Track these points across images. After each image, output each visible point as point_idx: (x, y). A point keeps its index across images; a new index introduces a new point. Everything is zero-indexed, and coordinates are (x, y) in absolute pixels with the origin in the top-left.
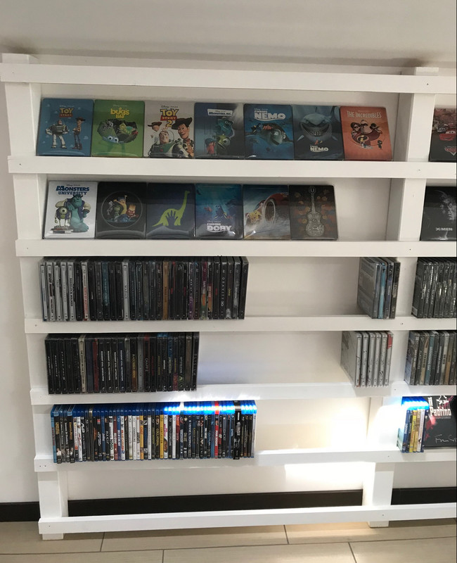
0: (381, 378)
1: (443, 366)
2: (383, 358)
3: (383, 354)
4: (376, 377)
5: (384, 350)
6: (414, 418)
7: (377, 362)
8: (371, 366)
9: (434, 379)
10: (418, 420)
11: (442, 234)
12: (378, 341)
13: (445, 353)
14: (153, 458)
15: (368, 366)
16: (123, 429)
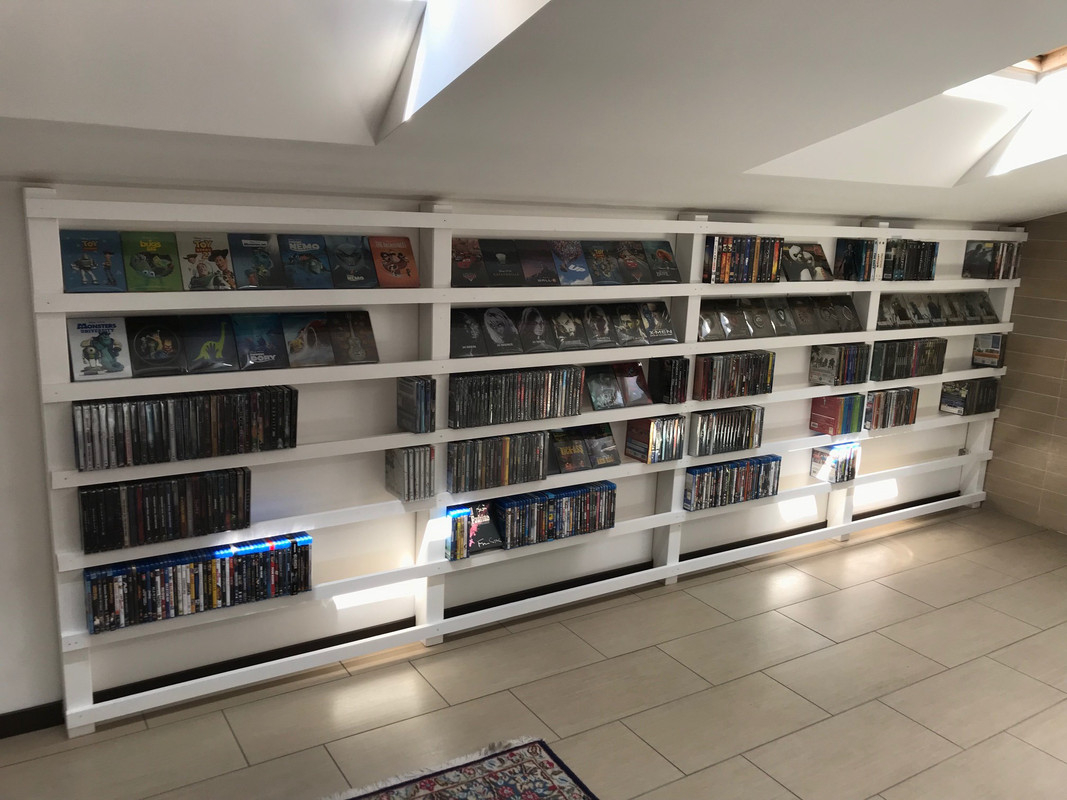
0: (427, 489)
1: (480, 471)
2: (427, 470)
3: (428, 466)
4: (422, 489)
5: (428, 463)
6: (459, 524)
7: (422, 475)
8: (417, 479)
9: (473, 486)
10: (462, 527)
11: (468, 351)
12: (422, 454)
13: (480, 459)
14: (205, 609)
15: (415, 480)
16: (171, 581)
